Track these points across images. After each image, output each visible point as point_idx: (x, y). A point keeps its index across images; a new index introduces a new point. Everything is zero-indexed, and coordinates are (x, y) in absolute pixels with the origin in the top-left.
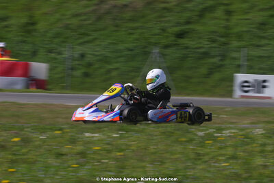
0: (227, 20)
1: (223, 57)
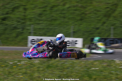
0: (25, 13)
1: (23, 29)
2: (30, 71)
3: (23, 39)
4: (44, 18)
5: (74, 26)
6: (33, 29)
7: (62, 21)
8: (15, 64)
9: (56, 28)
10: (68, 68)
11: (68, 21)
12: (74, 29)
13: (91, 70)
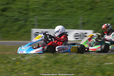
0: (27, 2)
1: (26, 21)
2: (35, 67)
3: (26, 32)
4: (49, 8)
5: (83, 16)
6: (37, 21)
7: (70, 11)
8: (18, 60)
9: (63, 19)
10: (78, 63)
11: (76, 11)
12: (83, 20)
13: (104, 65)
